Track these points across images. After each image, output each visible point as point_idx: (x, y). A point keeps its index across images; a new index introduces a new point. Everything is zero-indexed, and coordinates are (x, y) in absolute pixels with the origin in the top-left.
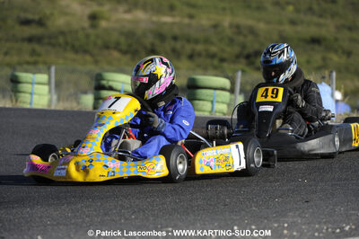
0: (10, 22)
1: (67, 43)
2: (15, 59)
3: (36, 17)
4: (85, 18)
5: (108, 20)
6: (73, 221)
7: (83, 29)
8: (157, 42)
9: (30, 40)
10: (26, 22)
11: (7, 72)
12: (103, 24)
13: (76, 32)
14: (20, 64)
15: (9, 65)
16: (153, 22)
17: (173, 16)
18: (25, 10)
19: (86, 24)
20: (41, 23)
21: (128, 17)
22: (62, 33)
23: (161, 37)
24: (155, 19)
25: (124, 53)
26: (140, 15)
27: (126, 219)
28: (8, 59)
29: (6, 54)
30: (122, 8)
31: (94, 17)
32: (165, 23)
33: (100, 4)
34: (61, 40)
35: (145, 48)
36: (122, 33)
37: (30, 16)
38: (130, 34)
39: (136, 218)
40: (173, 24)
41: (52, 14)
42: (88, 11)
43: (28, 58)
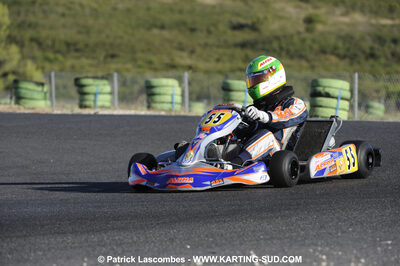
0: (222, 27)
1: (281, 48)
2: (227, 66)
3: (249, 22)
4: (301, 22)
5: (323, 23)
6: (287, 235)
7: (299, 33)
8: (376, 46)
9: (243, 45)
10: (239, 27)
11: (219, 80)
12: (319, 27)
13: (292, 36)
14: (233, 71)
15: (220, 72)
16: (372, 25)
17: (392, 19)
18: (238, 15)
19: (302, 28)
20: (254, 28)
21: (346, 19)
22: (277, 38)
23: (380, 40)
24: (373, 21)
25: (342, 57)
26: (358, 17)
27: (343, 232)
28: (220, 66)
29: (218, 60)
30: (338, 11)
31: (309, 21)
32: (384, 26)
33: (316, 7)
34: (275, 45)
35: (364, 52)
36: (340, 37)
37: (242, 21)
38: (348, 38)
39: (353, 231)
40: (393, 26)
41: (266, 18)
42: (303, 15)
43: (241, 65)
